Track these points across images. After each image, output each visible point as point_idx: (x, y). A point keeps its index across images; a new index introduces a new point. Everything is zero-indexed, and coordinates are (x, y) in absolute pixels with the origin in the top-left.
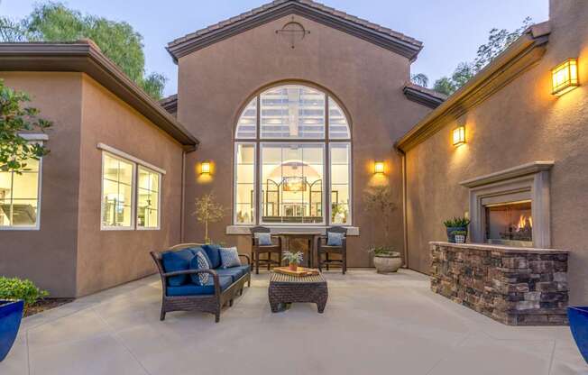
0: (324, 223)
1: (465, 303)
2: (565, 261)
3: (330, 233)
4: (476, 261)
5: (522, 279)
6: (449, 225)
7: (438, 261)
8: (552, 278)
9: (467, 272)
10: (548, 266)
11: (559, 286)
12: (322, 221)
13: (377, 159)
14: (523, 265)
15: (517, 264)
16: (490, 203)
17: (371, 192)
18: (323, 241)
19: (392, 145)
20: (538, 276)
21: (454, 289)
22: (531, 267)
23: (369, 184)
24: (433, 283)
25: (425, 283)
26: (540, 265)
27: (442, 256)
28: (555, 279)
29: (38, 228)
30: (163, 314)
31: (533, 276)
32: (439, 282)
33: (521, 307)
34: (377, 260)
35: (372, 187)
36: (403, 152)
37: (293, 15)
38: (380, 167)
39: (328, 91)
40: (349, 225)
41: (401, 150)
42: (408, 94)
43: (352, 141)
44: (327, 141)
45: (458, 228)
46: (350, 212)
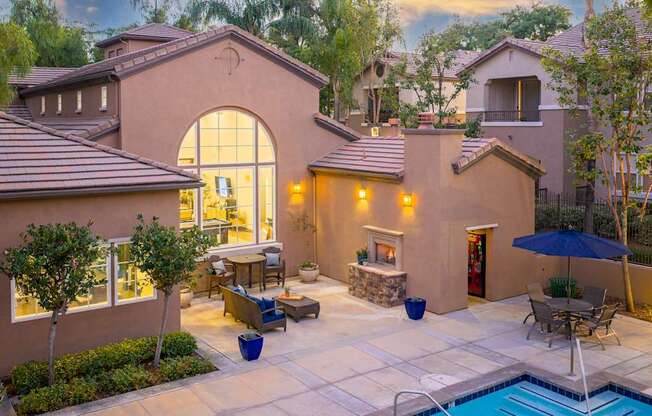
0: (255, 242)
1: (371, 301)
2: (406, 277)
4: (375, 279)
5: (392, 287)
6: (359, 254)
7: (354, 277)
8: (401, 286)
9: (371, 284)
10: (400, 280)
11: (404, 288)
13: (296, 182)
14: (393, 281)
15: (391, 281)
16: (378, 241)
17: (293, 211)
19: (306, 166)
20: (397, 285)
21: (363, 293)
22: (395, 282)
23: (290, 203)
24: (350, 290)
25: (344, 289)
26: (398, 280)
27: (357, 274)
31: (395, 285)
32: (354, 289)
33: (392, 300)
35: (292, 206)
36: (314, 174)
37: (229, 40)
38: (298, 188)
39: (259, 118)
40: (273, 243)
41: (313, 172)
42: (318, 122)
43: (276, 163)
44: (257, 165)
45: (363, 257)
46: (274, 229)
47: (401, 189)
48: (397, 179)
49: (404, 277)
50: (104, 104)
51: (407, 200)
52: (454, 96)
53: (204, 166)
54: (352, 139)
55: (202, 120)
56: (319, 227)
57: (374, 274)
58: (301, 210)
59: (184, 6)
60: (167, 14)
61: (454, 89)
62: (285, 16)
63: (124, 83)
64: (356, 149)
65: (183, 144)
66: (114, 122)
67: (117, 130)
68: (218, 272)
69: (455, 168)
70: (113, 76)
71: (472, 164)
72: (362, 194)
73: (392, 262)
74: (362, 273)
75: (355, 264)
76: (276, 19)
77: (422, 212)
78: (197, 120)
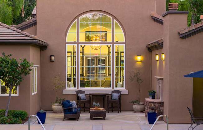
0: (111, 88)
2: (163, 104)
3: (113, 94)
8: (160, 109)
10: (159, 105)
11: (161, 110)
12: (110, 87)
14: (153, 105)
15: (151, 105)
18: (110, 97)
20: (156, 108)
22: (154, 106)
26: (157, 105)
28: (161, 109)
29: (18, 95)
30: (64, 119)
31: (155, 108)
34: (134, 106)
36: (151, 50)
40: (124, 89)
42: (153, 19)
44: (113, 43)
46: (124, 81)
51: (163, 57)
77: (165, 63)
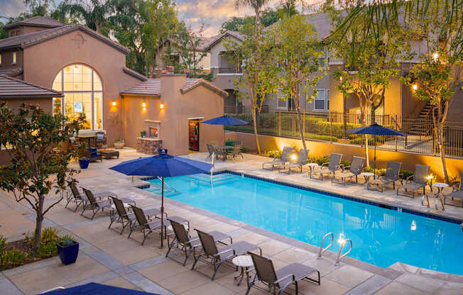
4: (147, 143)
5: (155, 146)
7: (139, 144)
9: (146, 146)
13: (114, 101)
16: (150, 126)
19: (118, 94)
23: (110, 111)
24: (137, 150)
28: (160, 145)
32: (139, 149)
34: (116, 144)
35: (112, 113)
36: (122, 97)
37: (79, 31)
38: (114, 104)
39: (93, 69)
40: (101, 129)
41: (122, 96)
42: (125, 71)
43: (103, 91)
44: (93, 92)
45: (144, 134)
46: (102, 124)
47: (159, 101)
48: (158, 97)
49: (161, 142)
50: (15, 61)
51: (162, 106)
52: (200, 60)
53: (66, 92)
54: (143, 80)
55: (65, 70)
56: (125, 123)
57: (147, 141)
58: (116, 115)
59: (57, 6)
60: (47, 9)
61: (200, 57)
62: (118, 14)
63: (25, 51)
64: (143, 85)
65: (55, 81)
66: (20, 69)
67: (22, 74)
68: (72, 142)
69: (182, 91)
70: (20, 48)
71: (190, 90)
72: (144, 105)
73: (156, 136)
74: (142, 141)
75: (140, 138)
76: (113, 14)
77: (168, 111)
78: (62, 69)
